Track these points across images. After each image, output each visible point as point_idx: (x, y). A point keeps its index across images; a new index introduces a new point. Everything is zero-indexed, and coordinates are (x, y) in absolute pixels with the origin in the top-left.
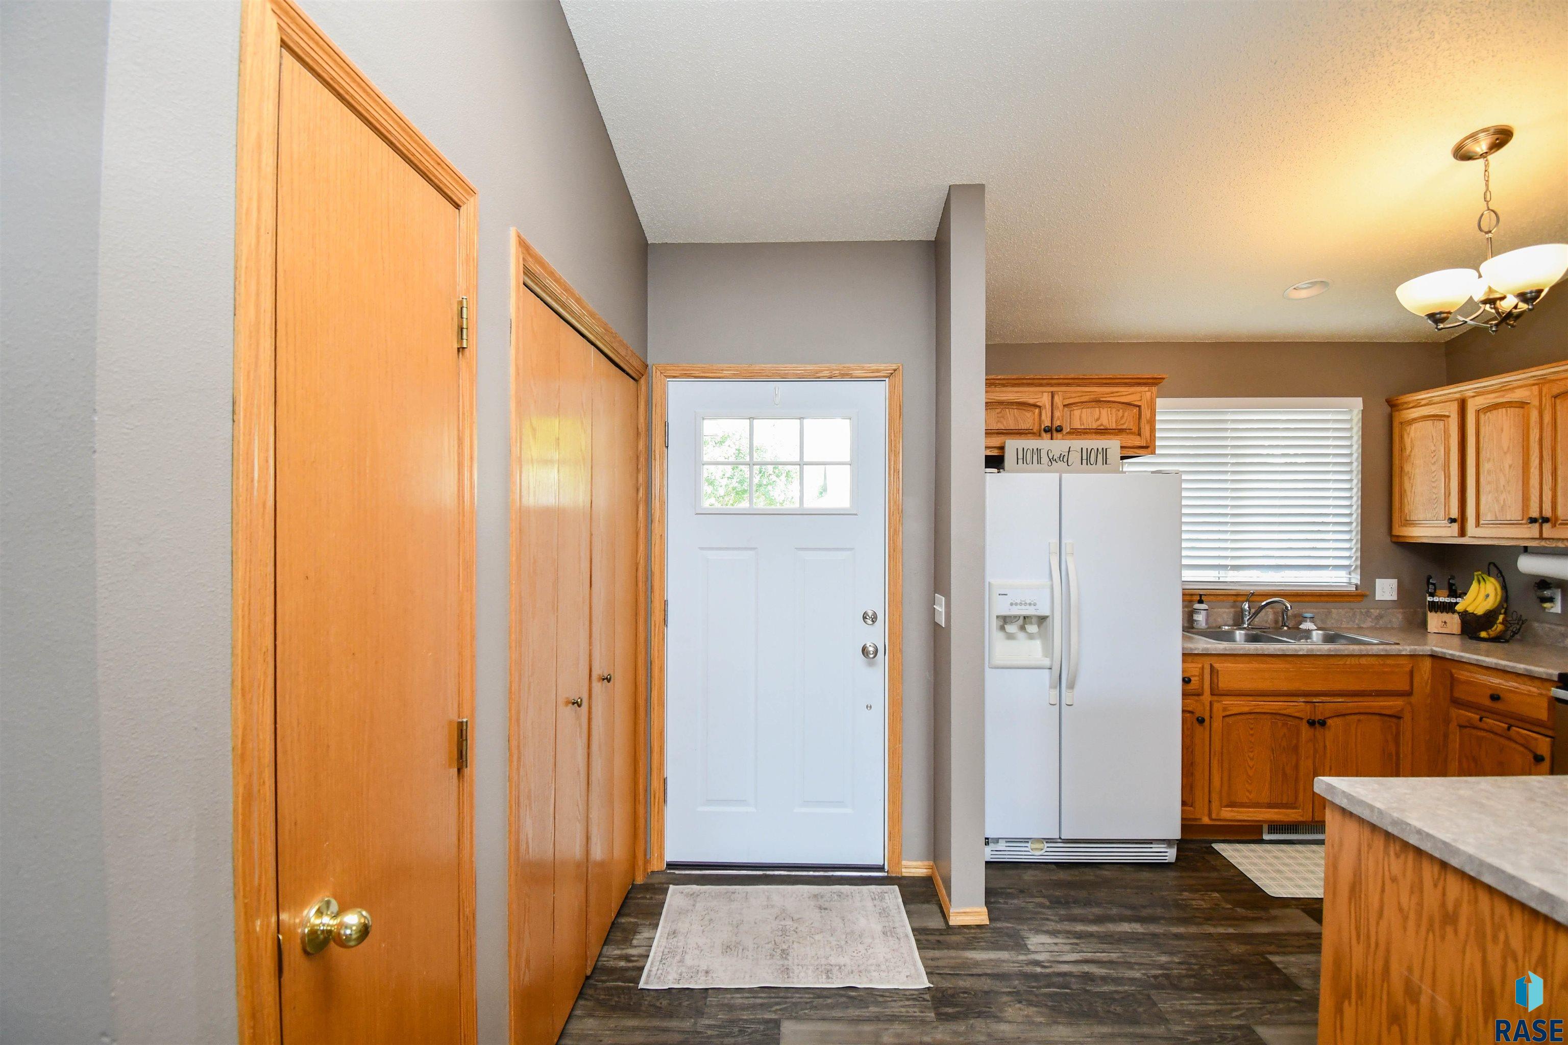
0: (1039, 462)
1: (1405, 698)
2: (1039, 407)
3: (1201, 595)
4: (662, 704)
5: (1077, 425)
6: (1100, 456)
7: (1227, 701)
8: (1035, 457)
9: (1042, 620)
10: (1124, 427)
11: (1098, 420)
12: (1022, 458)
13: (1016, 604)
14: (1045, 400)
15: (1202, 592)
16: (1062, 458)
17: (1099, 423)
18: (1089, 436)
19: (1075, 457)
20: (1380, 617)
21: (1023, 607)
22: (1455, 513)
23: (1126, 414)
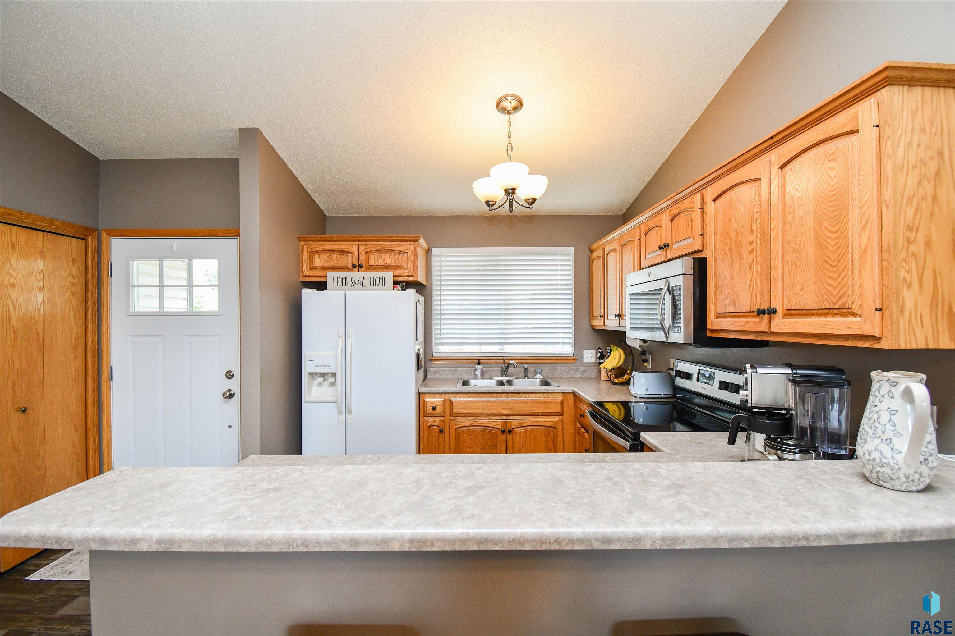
0: (346, 284)
1: (560, 417)
2: (352, 253)
3: (479, 360)
5: (372, 263)
6: (381, 281)
7: (458, 419)
8: (344, 282)
9: (334, 374)
10: (399, 265)
11: (384, 260)
12: (337, 282)
13: (319, 366)
14: (354, 249)
15: (479, 358)
16: (359, 282)
17: (385, 262)
18: (381, 270)
19: (367, 282)
20: (584, 371)
21: (322, 368)
22: (602, 312)
23: (400, 258)
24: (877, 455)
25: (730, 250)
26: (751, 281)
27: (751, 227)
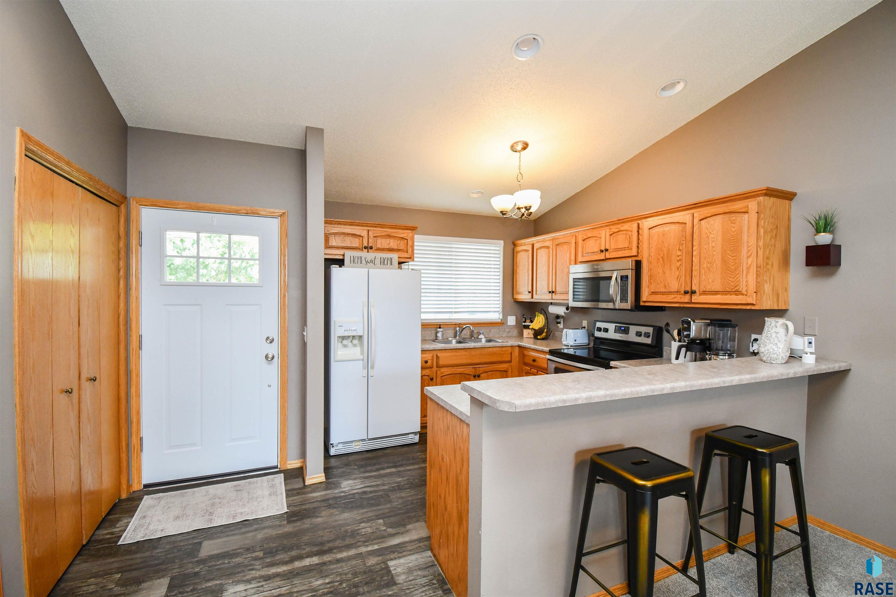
0: (361, 263)
1: (509, 364)
2: (362, 236)
3: (440, 325)
4: (138, 395)
5: (379, 246)
6: (389, 261)
7: (443, 370)
8: (359, 260)
9: (360, 337)
10: (400, 248)
11: (389, 244)
12: (353, 260)
13: (347, 330)
14: (364, 233)
15: (440, 324)
16: (371, 261)
17: (389, 246)
18: (384, 252)
19: (378, 261)
20: (509, 332)
21: (350, 332)
22: (530, 290)
23: (401, 242)
24: (772, 350)
25: (662, 258)
26: (678, 276)
27: (679, 247)
